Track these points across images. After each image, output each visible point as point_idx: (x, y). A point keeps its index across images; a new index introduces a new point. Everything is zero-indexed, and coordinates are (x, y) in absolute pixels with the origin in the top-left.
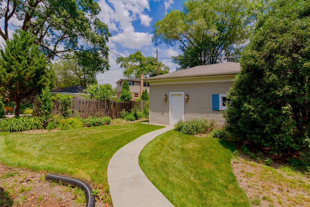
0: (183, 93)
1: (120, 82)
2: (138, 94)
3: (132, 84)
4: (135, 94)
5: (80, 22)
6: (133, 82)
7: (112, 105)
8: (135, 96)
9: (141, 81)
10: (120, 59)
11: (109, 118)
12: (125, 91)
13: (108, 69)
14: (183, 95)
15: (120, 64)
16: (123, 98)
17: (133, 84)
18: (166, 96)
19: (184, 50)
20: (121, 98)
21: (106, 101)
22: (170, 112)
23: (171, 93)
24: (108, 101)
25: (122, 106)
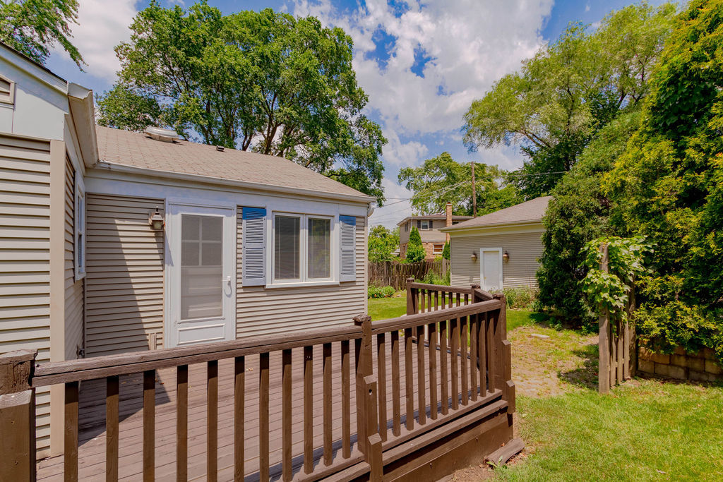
0: (500, 249)
1: (406, 224)
2: (441, 246)
3: (428, 225)
4: (435, 246)
5: (340, 139)
6: (431, 221)
7: (394, 269)
8: (435, 250)
9: (448, 219)
10: (405, 172)
11: (391, 288)
12: (413, 246)
13: (380, 205)
14: (501, 252)
15: (405, 182)
16: (411, 257)
17: (431, 226)
18: (475, 254)
19: (532, 154)
20: (408, 257)
21: (385, 264)
22: (482, 275)
23: (482, 250)
24: (388, 263)
25: (410, 271)
